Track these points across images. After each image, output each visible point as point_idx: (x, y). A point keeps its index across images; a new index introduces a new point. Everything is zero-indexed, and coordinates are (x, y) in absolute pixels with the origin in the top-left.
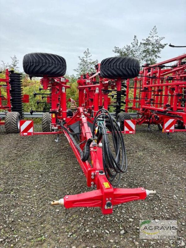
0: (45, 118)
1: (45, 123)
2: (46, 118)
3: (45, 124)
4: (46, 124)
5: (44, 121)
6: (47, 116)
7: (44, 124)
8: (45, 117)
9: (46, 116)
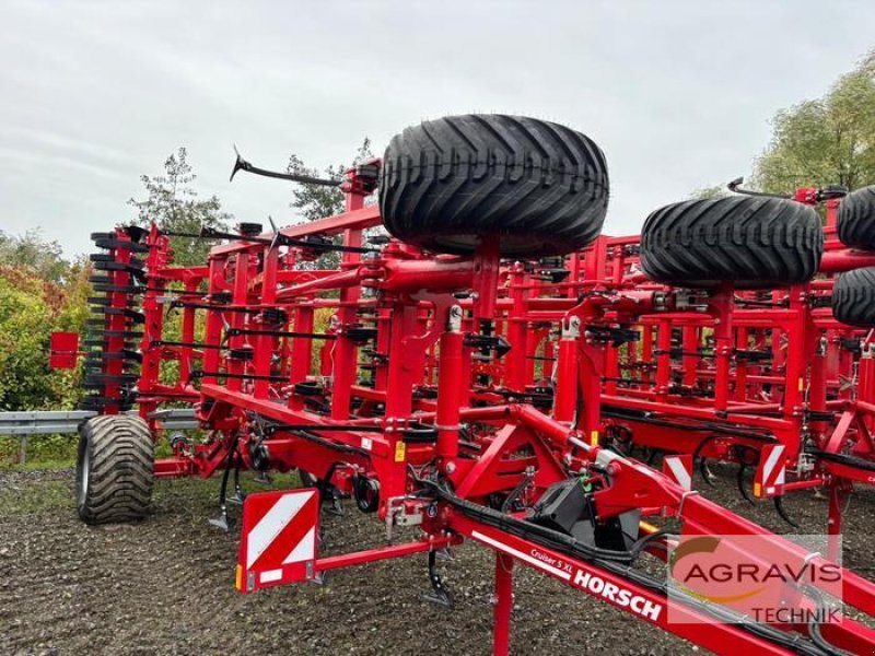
0: (108, 446)
1: (111, 470)
2: (116, 446)
3: (107, 480)
4: (114, 474)
5: (105, 461)
6: (115, 434)
7: (100, 479)
8: (106, 442)
9: (112, 437)
